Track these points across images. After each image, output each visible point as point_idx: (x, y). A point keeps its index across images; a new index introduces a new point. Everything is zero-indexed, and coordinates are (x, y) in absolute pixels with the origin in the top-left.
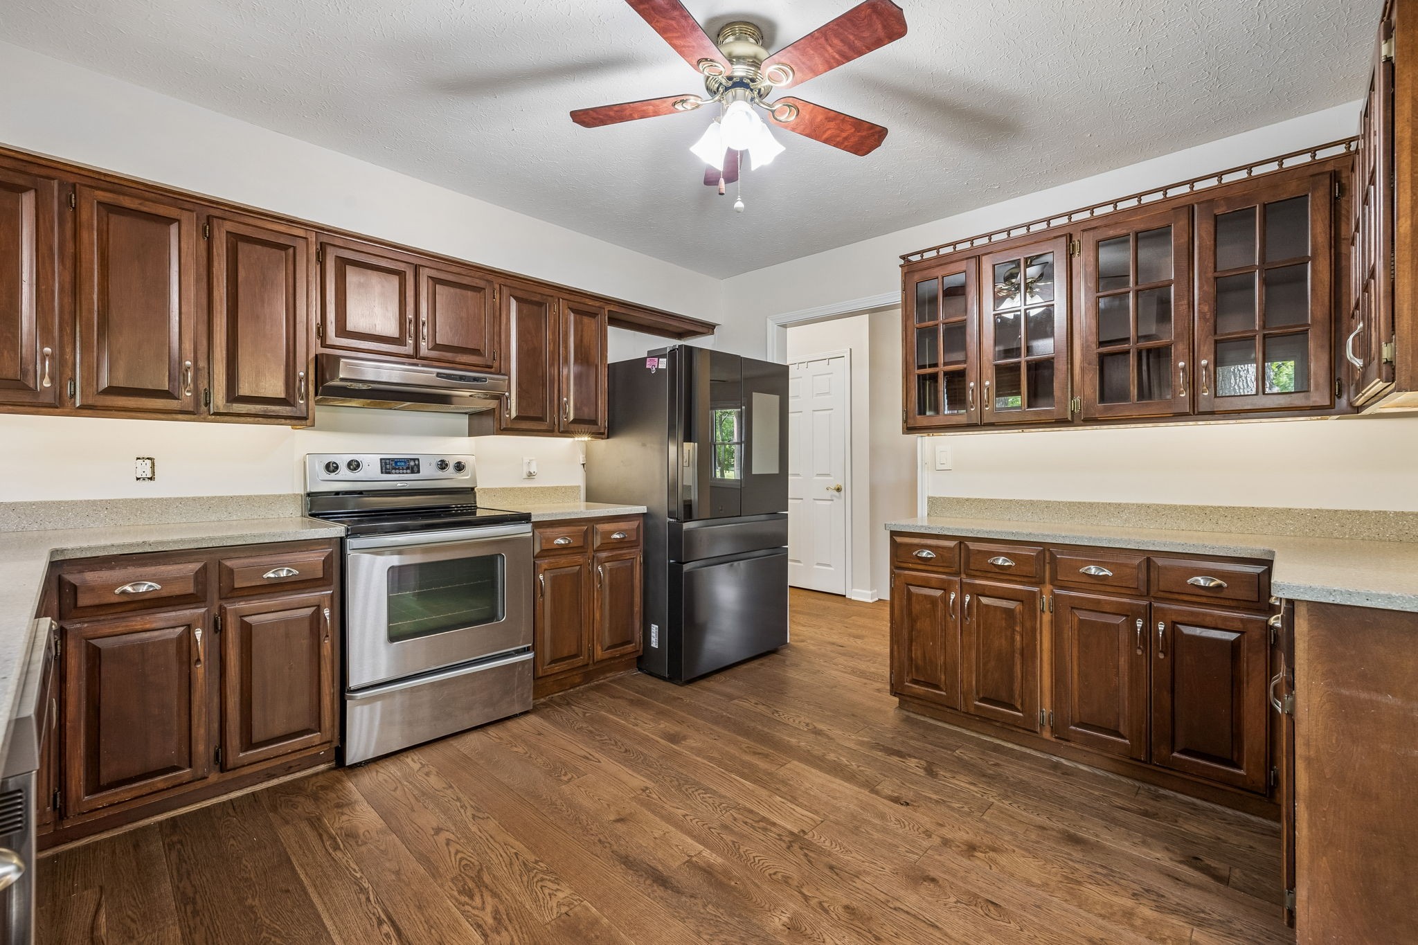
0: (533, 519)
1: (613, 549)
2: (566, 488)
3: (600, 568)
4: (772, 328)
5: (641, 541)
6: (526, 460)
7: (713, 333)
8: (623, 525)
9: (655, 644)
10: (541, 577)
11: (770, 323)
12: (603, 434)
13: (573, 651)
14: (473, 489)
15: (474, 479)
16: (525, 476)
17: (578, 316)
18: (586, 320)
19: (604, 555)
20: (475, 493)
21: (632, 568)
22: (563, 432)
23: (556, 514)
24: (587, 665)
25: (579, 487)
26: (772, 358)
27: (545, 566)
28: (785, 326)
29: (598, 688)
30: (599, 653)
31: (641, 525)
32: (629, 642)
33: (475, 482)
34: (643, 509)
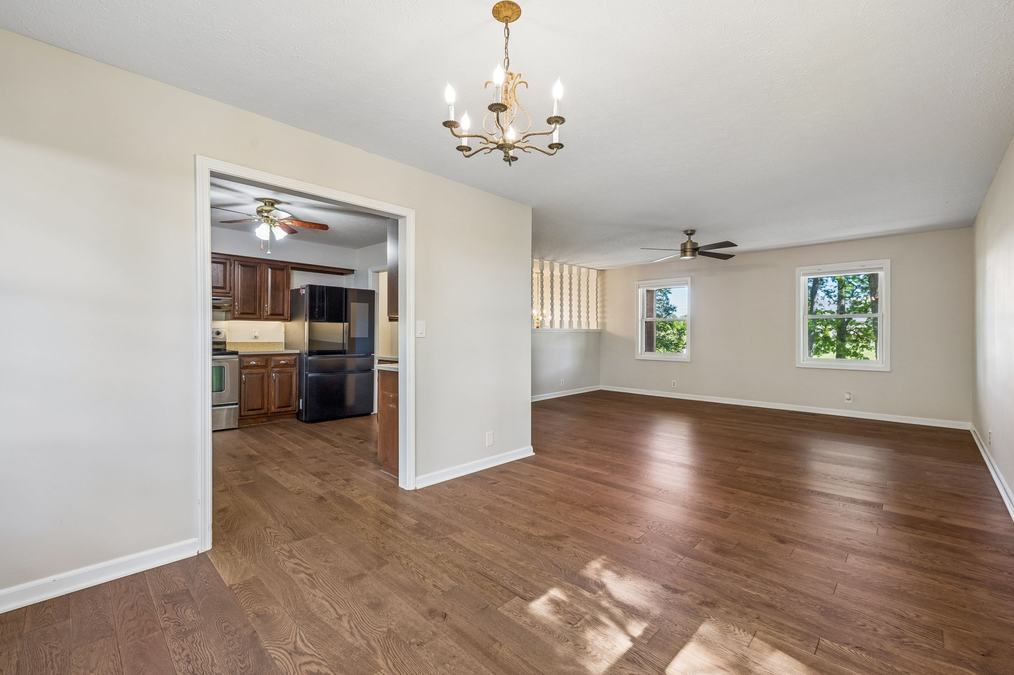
0: (239, 354)
1: (281, 367)
2: (275, 342)
3: (274, 375)
4: (370, 273)
5: (298, 365)
6: (254, 330)
7: (353, 273)
8: (287, 358)
9: (301, 408)
10: (243, 376)
11: (369, 271)
12: (288, 320)
13: (260, 407)
14: (225, 342)
15: (225, 338)
16: (253, 337)
17: (274, 271)
18: (278, 272)
19: (276, 369)
20: (226, 344)
21: (291, 377)
22: (265, 319)
23: (251, 352)
24: (267, 413)
25: (282, 342)
26: (370, 288)
27: (246, 372)
28: (378, 272)
29: (275, 424)
30: (273, 409)
31: (298, 358)
32: (290, 406)
33: (226, 339)
34: (298, 351)
